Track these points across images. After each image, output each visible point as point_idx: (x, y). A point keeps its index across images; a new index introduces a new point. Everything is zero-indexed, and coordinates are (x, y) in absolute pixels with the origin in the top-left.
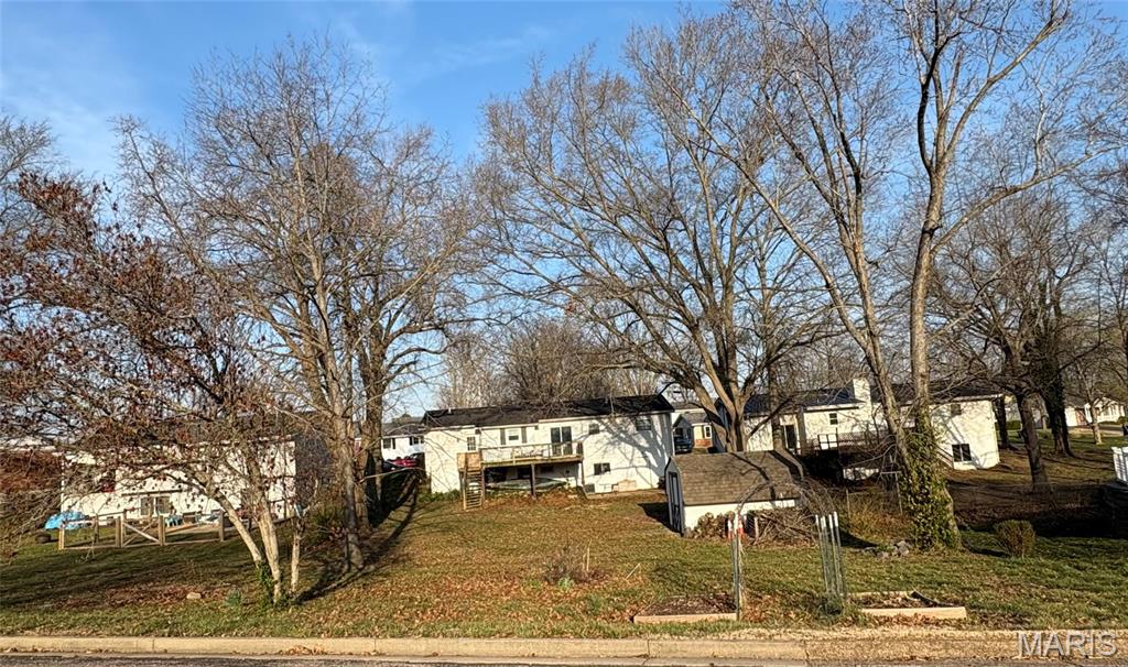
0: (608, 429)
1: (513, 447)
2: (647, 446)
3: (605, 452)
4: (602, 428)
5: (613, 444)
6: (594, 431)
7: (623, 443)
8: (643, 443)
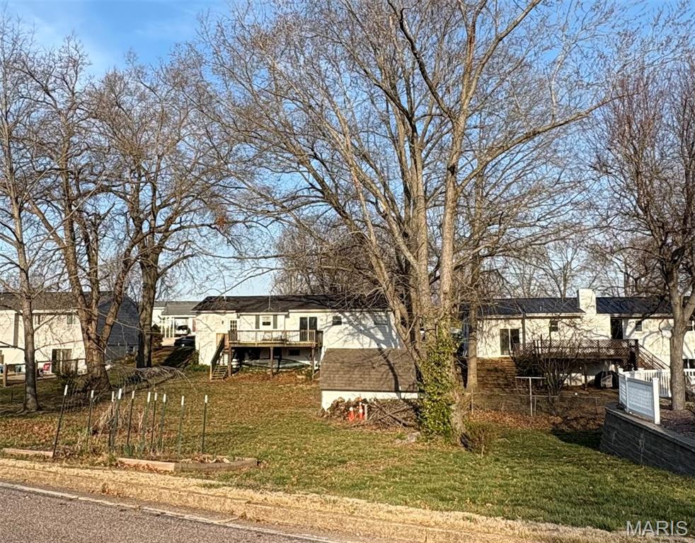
0: (349, 322)
1: (266, 332)
3: (345, 341)
4: (344, 320)
5: (352, 335)
6: (337, 322)
7: (361, 335)
8: (380, 336)
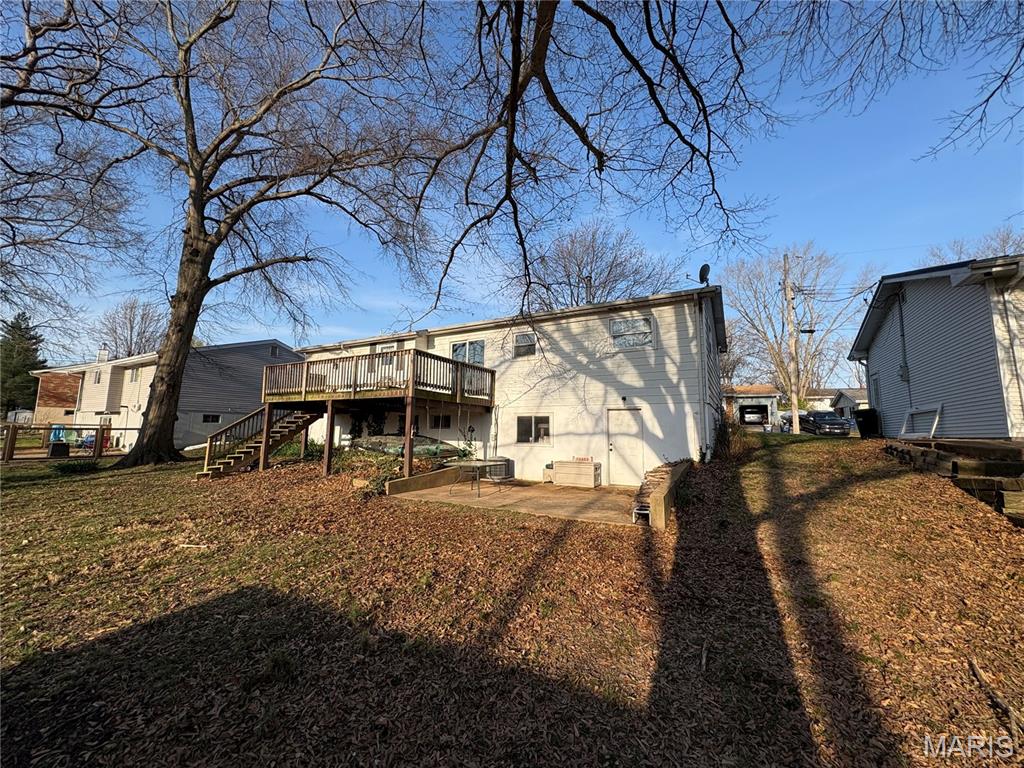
0: (554, 346)
2: (638, 383)
4: (541, 342)
5: (560, 377)
6: (525, 348)
7: (582, 378)
8: (631, 378)
